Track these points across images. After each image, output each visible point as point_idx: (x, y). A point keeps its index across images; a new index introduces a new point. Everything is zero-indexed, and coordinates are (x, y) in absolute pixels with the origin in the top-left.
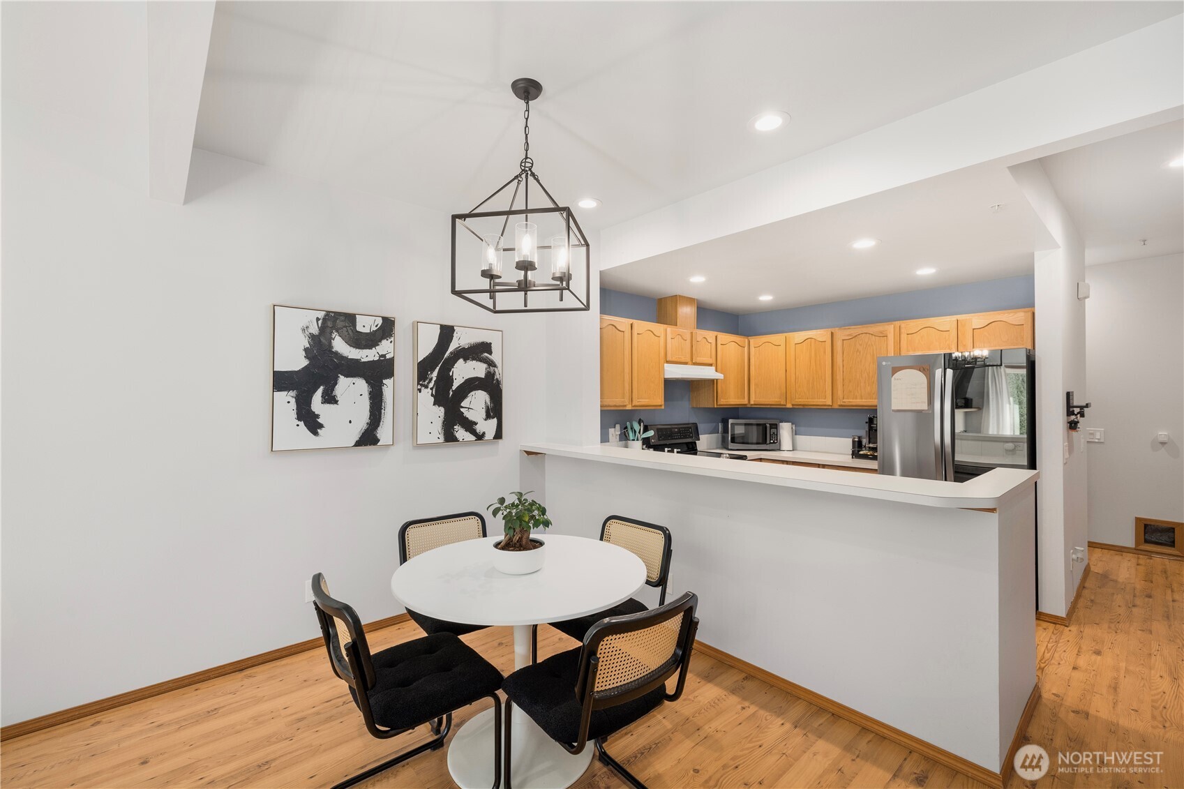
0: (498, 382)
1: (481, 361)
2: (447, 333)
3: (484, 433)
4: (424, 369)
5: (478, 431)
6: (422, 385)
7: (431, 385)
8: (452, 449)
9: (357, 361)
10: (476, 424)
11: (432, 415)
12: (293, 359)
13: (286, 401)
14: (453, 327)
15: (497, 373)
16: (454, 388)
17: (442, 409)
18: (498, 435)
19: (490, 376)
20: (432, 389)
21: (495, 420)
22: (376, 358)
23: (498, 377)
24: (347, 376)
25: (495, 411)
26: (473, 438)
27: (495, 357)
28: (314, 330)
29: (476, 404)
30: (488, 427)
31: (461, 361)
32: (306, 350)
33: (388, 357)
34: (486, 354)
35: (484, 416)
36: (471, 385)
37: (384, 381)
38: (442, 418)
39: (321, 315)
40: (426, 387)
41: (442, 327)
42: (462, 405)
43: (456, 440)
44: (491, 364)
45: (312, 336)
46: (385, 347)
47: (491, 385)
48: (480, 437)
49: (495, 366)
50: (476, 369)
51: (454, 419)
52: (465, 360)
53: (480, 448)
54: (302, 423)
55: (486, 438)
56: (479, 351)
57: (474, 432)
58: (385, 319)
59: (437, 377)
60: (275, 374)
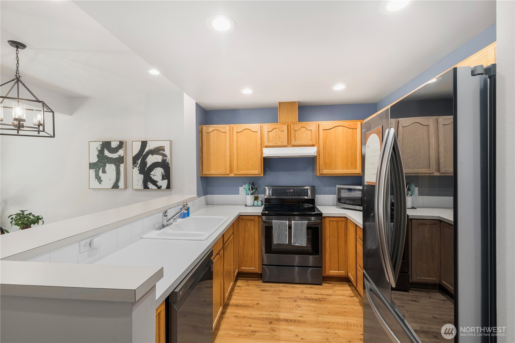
0: (168, 164)
1: (159, 155)
2: (144, 144)
3: (161, 186)
4: (135, 159)
5: (158, 185)
6: (134, 166)
7: (138, 166)
8: (146, 192)
9: (111, 158)
10: (157, 182)
11: (137, 178)
12: (95, 159)
13: (92, 171)
14: (147, 141)
15: (167, 160)
16: (147, 167)
17: (142, 176)
18: (168, 187)
19: (164, 161)
20: (138, 167)
21: (166, 181)
22: (118, 157)
23: (168, 161)
24: (109, 164)
25: (167, 176)
26: (156, 188)
27: (167, 152)
28: (99, 148)
29: (157, 174)
30: (163, 184)
31: (150, 155)
32: (97, 155)
33: (121, 156)
34: (162, 152)
35: (161, 179)
36: (155, 165)
37: (121, 165)
38: (143, 179)
39: (101, 143)
40: (136, 167)
41: (142, 142)
42: (151, 174)
43: (148, 188)
44: (164, 155)
45: (99, 151)
46: (121, 152)
47: (165, 166)
48: (159, 188)
49: (166, 156)
50: (158, 158)
51: (148, 180)
52: (152, 155)
53: (159, 192)
54: (96, 180)
55: (162, 188)
56: (157, 151)
57: (156, 185)
58: (120, 142)
59: (140, 162)
60: (90, 164)
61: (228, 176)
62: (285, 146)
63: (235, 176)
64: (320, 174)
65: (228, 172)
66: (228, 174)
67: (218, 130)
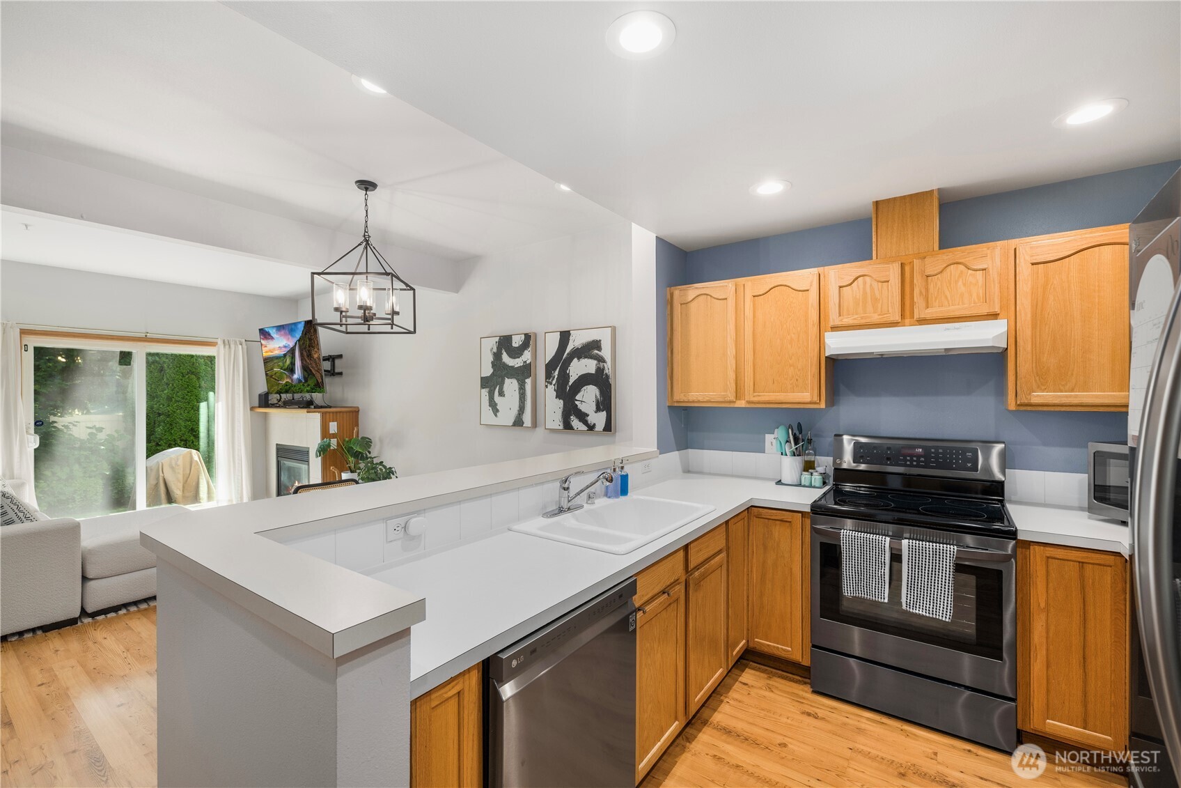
0: (607, 376)
1: (591, 358)
2: (565, 336)
3: (594, 424)
4: (550, 367)
5: (589, 423)
6: (548, 382)
7: (554, 382)
8: (568, 437)
9: (512, 367)
10: (588, 415)
11: (553, 407)
12: (488, 371)
13: (485, 392)
14: (569, 331)
15: (606, 368)
16: (570, 384)
17: (562, 401)
18: (608, 427)
19: (600, 371)
20: (554, 385)
21: (604, 414)
22: (522, 364)
23: (607, 372)
24: (508, 378)
25: (605, 404)
26: (586, 428)
27: (606, 352)
28: (495, 350)
29: (588, 397)
30: (599, 419)
31: (576, 359)
32: (492, 363)
33: (528, 362)
34: (596, 351)
35: (595, 409)
36: (585, 380)
37: (526, 380)
38: (562, 408)
39: (497, 339)
40: (551, 384)
41: (562, 333)
42: (577, 398)
43: (571, 428)
44: (601, 360)
45: (494, 354)
46: (527, 356)
47: (601, 380)
48: (591, 428)
49: (604, 361)
50: (587, 366)
51: (571, 411)
52: (579, 359)
53: (590, 438)
54: (490, 408)
55: (596, 429)
56: (589, 350)
57: (586, 423)
58: (526, 335)
59: (558, 375)
60: (482, 379)
61: (732, 405)
62: (894, 324)
63: (748, 406)
64: (1019, 405)
65: (731, 397)
66: (730, 402)
67: (707, 295)
